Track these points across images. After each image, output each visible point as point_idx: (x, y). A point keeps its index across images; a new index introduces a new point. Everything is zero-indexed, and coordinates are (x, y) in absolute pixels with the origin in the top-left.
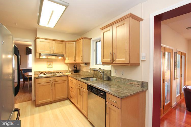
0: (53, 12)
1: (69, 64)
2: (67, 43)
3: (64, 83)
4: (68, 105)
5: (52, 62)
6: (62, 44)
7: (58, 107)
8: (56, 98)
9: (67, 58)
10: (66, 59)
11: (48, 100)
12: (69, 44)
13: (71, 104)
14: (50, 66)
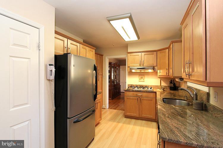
0: (123, 27)
1: (162, 78)
2: (159, 52)
3: (152, 100)
4: (153, 128)
5: (144, 75)
6: (152, 54)
7: (141, 126)
8: (143, 115)
9: (159, 71)
10: (157, 72)
11: (135, 114)
12: (160, 53)
13: (156, 129)
14: (142, 80)
